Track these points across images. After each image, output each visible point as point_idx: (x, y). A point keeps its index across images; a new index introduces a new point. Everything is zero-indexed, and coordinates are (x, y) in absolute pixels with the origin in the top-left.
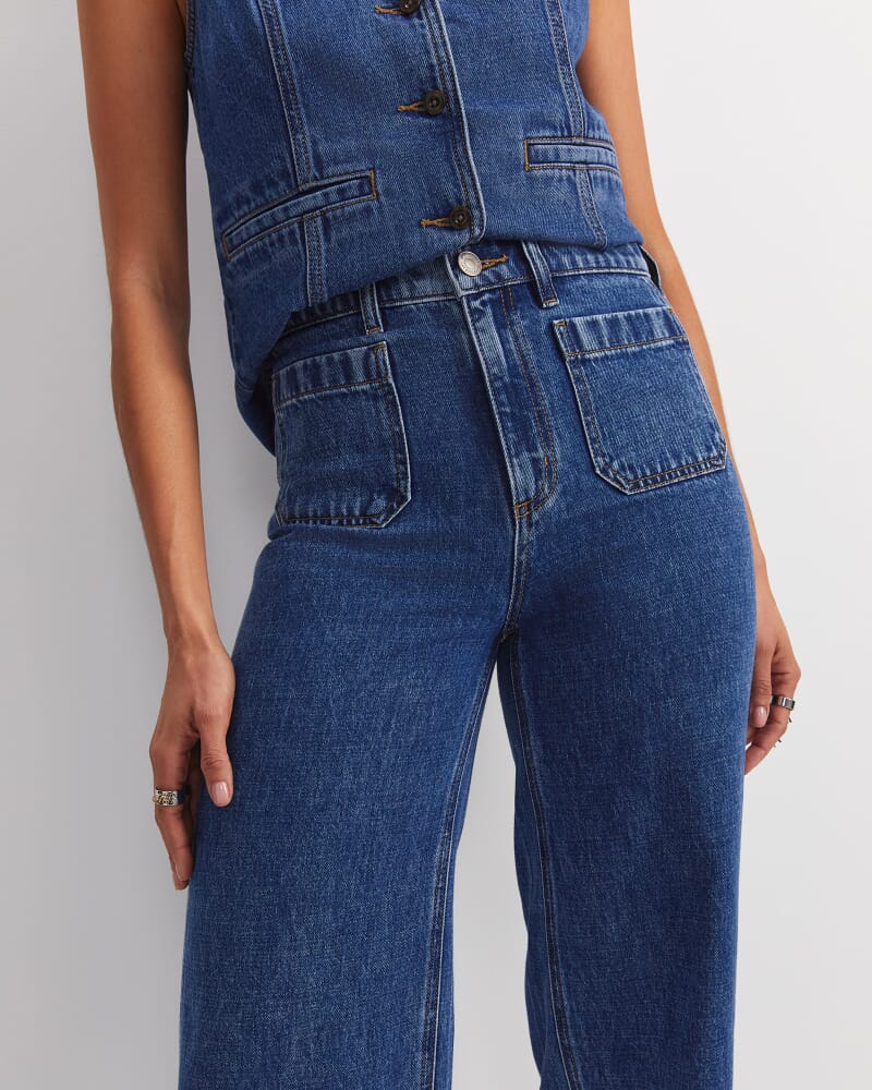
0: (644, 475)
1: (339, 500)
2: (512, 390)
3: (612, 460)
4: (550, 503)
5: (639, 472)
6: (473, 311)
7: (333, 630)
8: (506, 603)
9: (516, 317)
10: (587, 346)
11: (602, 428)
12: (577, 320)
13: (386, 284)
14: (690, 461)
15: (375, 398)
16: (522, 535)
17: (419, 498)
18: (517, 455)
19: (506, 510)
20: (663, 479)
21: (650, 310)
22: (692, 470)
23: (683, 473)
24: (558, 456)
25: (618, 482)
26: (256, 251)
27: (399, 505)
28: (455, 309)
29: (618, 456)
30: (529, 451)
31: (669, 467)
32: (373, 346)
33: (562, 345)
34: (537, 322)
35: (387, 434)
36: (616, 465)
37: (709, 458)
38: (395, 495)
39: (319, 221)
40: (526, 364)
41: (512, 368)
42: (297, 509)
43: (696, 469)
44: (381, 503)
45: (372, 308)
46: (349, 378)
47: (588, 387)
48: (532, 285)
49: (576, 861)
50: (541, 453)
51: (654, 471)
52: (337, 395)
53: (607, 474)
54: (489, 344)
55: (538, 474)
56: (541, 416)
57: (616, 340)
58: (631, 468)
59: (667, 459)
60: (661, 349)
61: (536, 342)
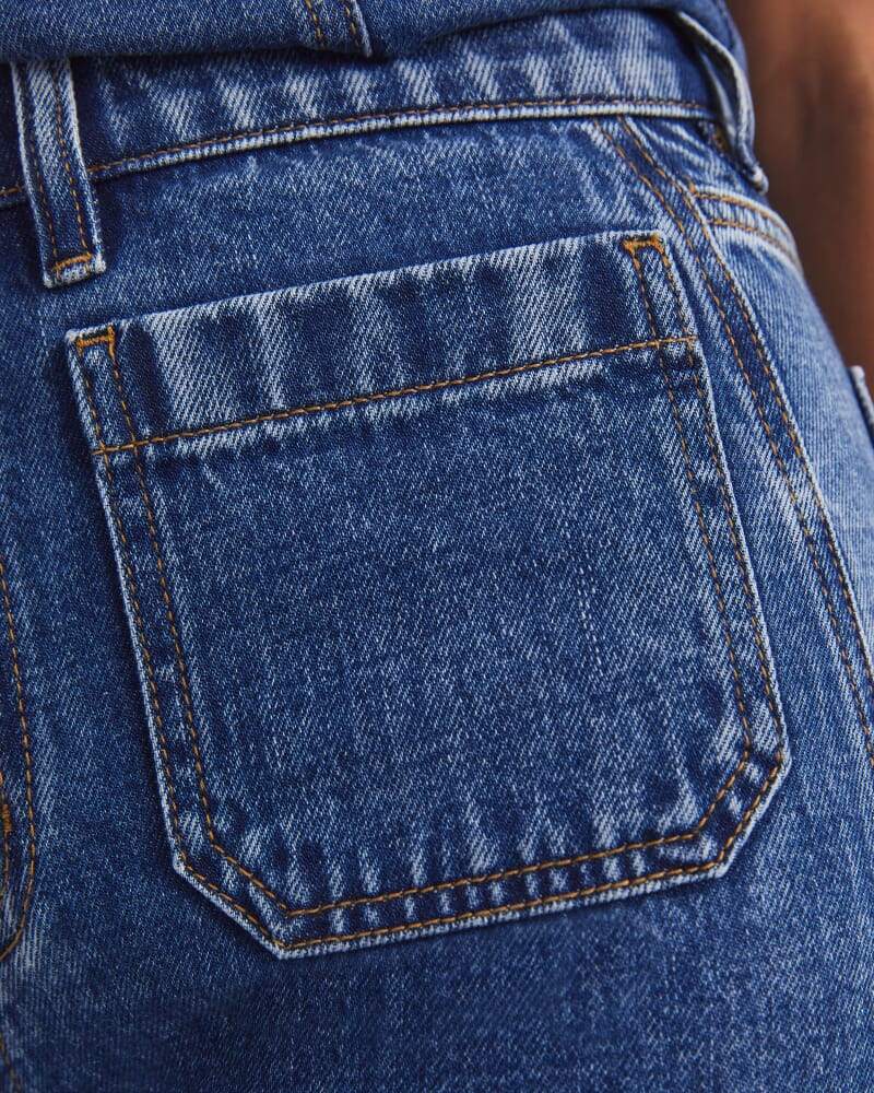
0: (355, 889)
3: (241, 825)
5: (336, 875)
11: (214, 707)
14: (559, 840)
20: (428, 909)
22: (559, 881)
23: (516, 891)
24: (46, 808)
25: (251, 909)
29: (268, 813)
31: (462, 864)
36: (253, 844)
43: (575, 882)
51: (396, 875)
53: (214, 878)
58: (312, 857)
59: (459, 833)
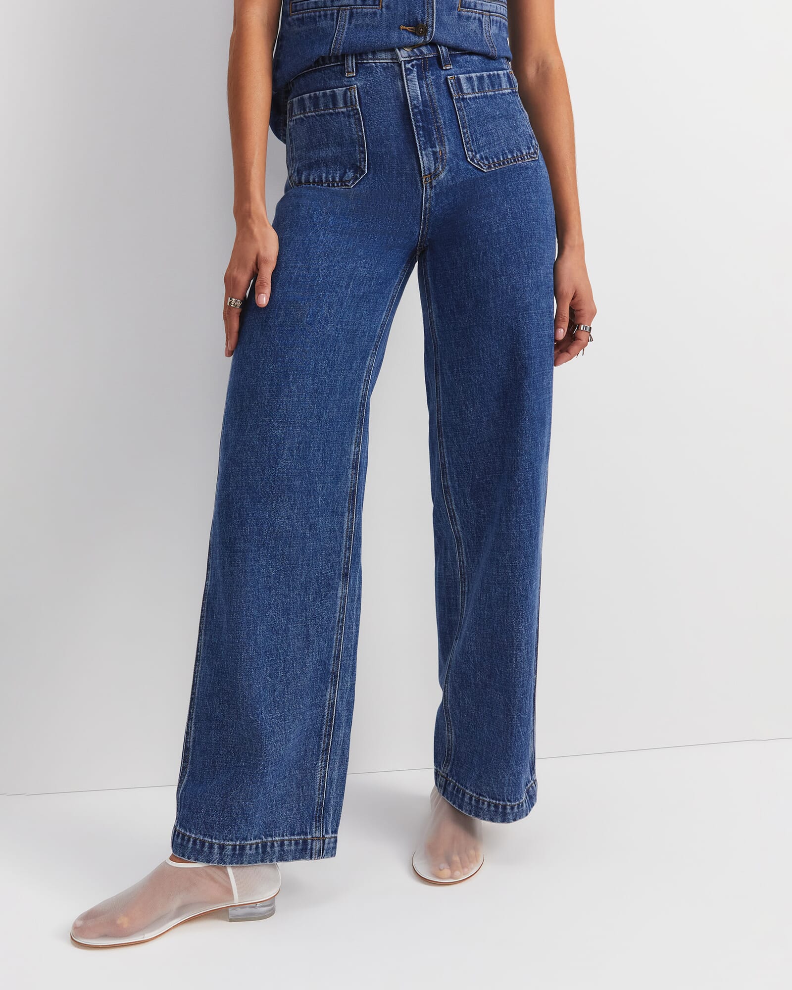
0: (493, 161)
1: (327, 173)
2: (424, 114)
3: (476, 154)
4: (442, 176)
5: (491, 160)
6: (407, 70)
7: (324, 234)
8: (418, 230)
9: (429, 74)
10: (466, 91)
11: (471, 136)
12: (461, 76)
13: (359, 55)
14: (519, 154)
15: (349, 116)
16: (427, 193)
17: (372, 172)
18: (425, 150)
19: (418, 179)
20: (504, 164)
21: (501, 72)
22: (520, 159)
23: (515, 161)
24: (447, 151)
25: (480, 165)
26: (310, 17)
27: (360, 175)
28: (397, 68)
29: (479, 152)
30: (432, 147)
31: (507, 157)
32: (349, 88)
33: (452, 90)
34: (439, 77)
35: (355, 136)
36: (478, 156)
37: (529, 153)
38: (358, 170)
39: (348, 12)
40: (432, 100)
41: (424, 102)
42: (303, 178)
43: (522, 159)
44: (350, 174)
45: (351, 63)
46: (335, 105)
47: (465, 113)
48: (438, 57)
49: (452, 373)
50: (438, 149)
51: (498, 159)
52: (327, 114)
53: (474, 162)
54: (413, 87)
55: (436, 160)
56: (438, 129)
57: (481, 88)
58: (487, 158)
59: (506, 153)
60: (504, 94)
61: (438, 88)
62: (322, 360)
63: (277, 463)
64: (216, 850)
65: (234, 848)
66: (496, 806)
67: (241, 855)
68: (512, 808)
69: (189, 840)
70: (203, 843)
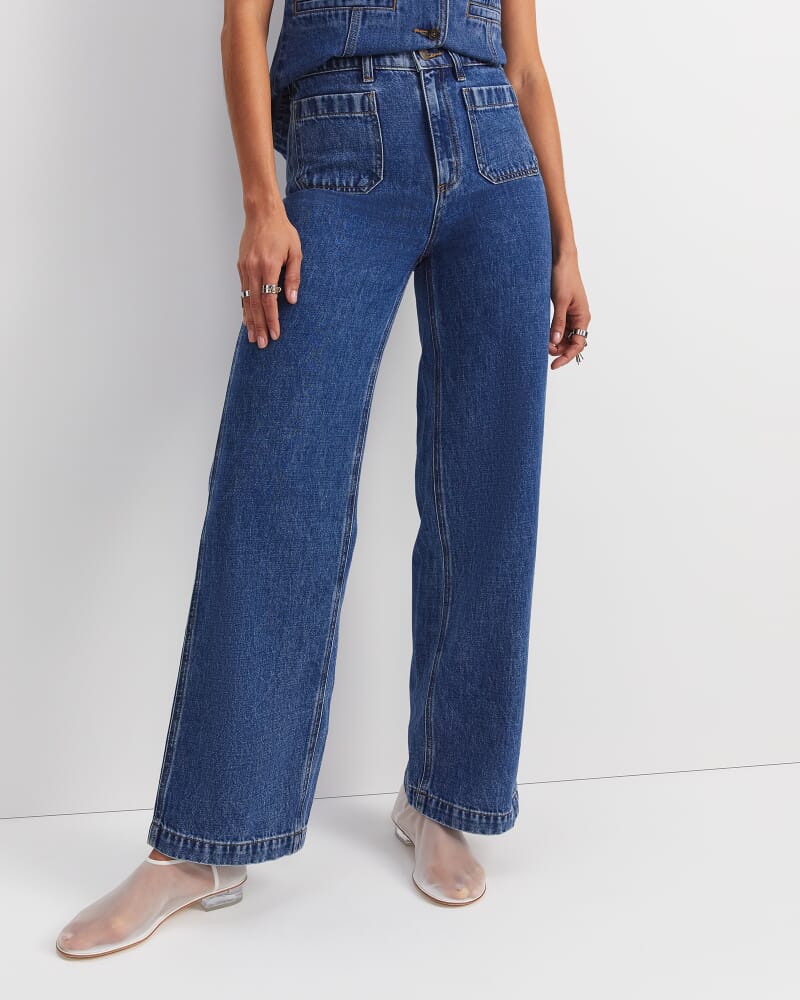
0: (501, 174)
1: (341, 178)
2: (441, 123)
3: (486, 166)
4: (456, 186)
5: (499, 173)
6: (426, 79)
7: (339, 238)
8: (427, 239)
9: (445, 85)
10: (477, 104)
11: (482, 148)
12: (475, 89)
13: (377, 56)
14: (523, 169)
15: (366, 122)
16: (440, 202)
17: (387, 179)
18: (442, 159)
19: (433, 188)
20: (511, 177)
21: (505, 87)
22: (524, 173)
23: (520, 174)
24: (461, 162)
25: (490, 178)
26: (319, 17)
27: (376, 182)
28: (415, 77)
29: (489, 165)
30: (448, 158)
31: (513, 171)
32: (367, 93)
33: (466, 102)
34: (454, 88)
35: (372, 142)
36: (488, 169)
37: (531, 168)
38: (373, 176)
39: (361, 12)
40: (448, 111)
41: (442, 112)
42: (315, 180)
43: (526, 173)
44: (365, 180)
45: (368, 65)
46: (351, 109)
47: (477, 125)
48: (453, 69)
50: (453, 159)
51: (506, 172)
52: (344, 118)
53: (484, 174)
54: (432, 97)
55: (451, 170)
56: (454, 139)
57: (490, 102)
58: (495, 171)
59: (511, 167)
60: (508, 108)
61: (454, 99)
62: (333, 366)
63: (284, 467)
64: (207, 849)
65: (225, 849)
66: (488, 818)
67: (232, 855)
68: (503, 818)
69: (179, 840)
70: (194, 843)
